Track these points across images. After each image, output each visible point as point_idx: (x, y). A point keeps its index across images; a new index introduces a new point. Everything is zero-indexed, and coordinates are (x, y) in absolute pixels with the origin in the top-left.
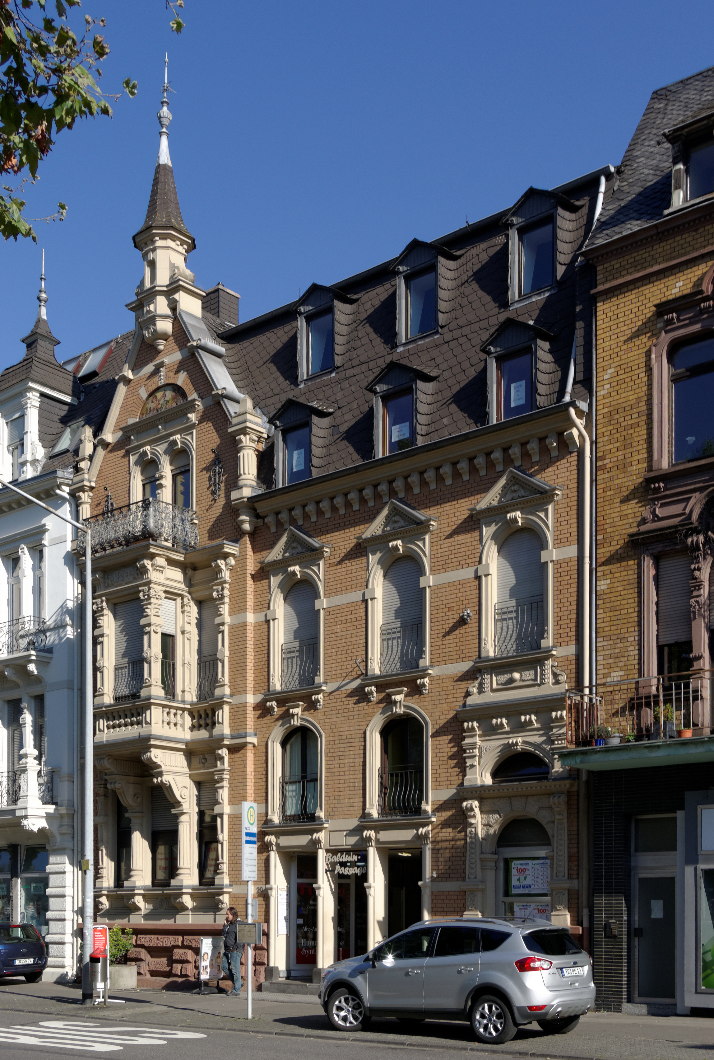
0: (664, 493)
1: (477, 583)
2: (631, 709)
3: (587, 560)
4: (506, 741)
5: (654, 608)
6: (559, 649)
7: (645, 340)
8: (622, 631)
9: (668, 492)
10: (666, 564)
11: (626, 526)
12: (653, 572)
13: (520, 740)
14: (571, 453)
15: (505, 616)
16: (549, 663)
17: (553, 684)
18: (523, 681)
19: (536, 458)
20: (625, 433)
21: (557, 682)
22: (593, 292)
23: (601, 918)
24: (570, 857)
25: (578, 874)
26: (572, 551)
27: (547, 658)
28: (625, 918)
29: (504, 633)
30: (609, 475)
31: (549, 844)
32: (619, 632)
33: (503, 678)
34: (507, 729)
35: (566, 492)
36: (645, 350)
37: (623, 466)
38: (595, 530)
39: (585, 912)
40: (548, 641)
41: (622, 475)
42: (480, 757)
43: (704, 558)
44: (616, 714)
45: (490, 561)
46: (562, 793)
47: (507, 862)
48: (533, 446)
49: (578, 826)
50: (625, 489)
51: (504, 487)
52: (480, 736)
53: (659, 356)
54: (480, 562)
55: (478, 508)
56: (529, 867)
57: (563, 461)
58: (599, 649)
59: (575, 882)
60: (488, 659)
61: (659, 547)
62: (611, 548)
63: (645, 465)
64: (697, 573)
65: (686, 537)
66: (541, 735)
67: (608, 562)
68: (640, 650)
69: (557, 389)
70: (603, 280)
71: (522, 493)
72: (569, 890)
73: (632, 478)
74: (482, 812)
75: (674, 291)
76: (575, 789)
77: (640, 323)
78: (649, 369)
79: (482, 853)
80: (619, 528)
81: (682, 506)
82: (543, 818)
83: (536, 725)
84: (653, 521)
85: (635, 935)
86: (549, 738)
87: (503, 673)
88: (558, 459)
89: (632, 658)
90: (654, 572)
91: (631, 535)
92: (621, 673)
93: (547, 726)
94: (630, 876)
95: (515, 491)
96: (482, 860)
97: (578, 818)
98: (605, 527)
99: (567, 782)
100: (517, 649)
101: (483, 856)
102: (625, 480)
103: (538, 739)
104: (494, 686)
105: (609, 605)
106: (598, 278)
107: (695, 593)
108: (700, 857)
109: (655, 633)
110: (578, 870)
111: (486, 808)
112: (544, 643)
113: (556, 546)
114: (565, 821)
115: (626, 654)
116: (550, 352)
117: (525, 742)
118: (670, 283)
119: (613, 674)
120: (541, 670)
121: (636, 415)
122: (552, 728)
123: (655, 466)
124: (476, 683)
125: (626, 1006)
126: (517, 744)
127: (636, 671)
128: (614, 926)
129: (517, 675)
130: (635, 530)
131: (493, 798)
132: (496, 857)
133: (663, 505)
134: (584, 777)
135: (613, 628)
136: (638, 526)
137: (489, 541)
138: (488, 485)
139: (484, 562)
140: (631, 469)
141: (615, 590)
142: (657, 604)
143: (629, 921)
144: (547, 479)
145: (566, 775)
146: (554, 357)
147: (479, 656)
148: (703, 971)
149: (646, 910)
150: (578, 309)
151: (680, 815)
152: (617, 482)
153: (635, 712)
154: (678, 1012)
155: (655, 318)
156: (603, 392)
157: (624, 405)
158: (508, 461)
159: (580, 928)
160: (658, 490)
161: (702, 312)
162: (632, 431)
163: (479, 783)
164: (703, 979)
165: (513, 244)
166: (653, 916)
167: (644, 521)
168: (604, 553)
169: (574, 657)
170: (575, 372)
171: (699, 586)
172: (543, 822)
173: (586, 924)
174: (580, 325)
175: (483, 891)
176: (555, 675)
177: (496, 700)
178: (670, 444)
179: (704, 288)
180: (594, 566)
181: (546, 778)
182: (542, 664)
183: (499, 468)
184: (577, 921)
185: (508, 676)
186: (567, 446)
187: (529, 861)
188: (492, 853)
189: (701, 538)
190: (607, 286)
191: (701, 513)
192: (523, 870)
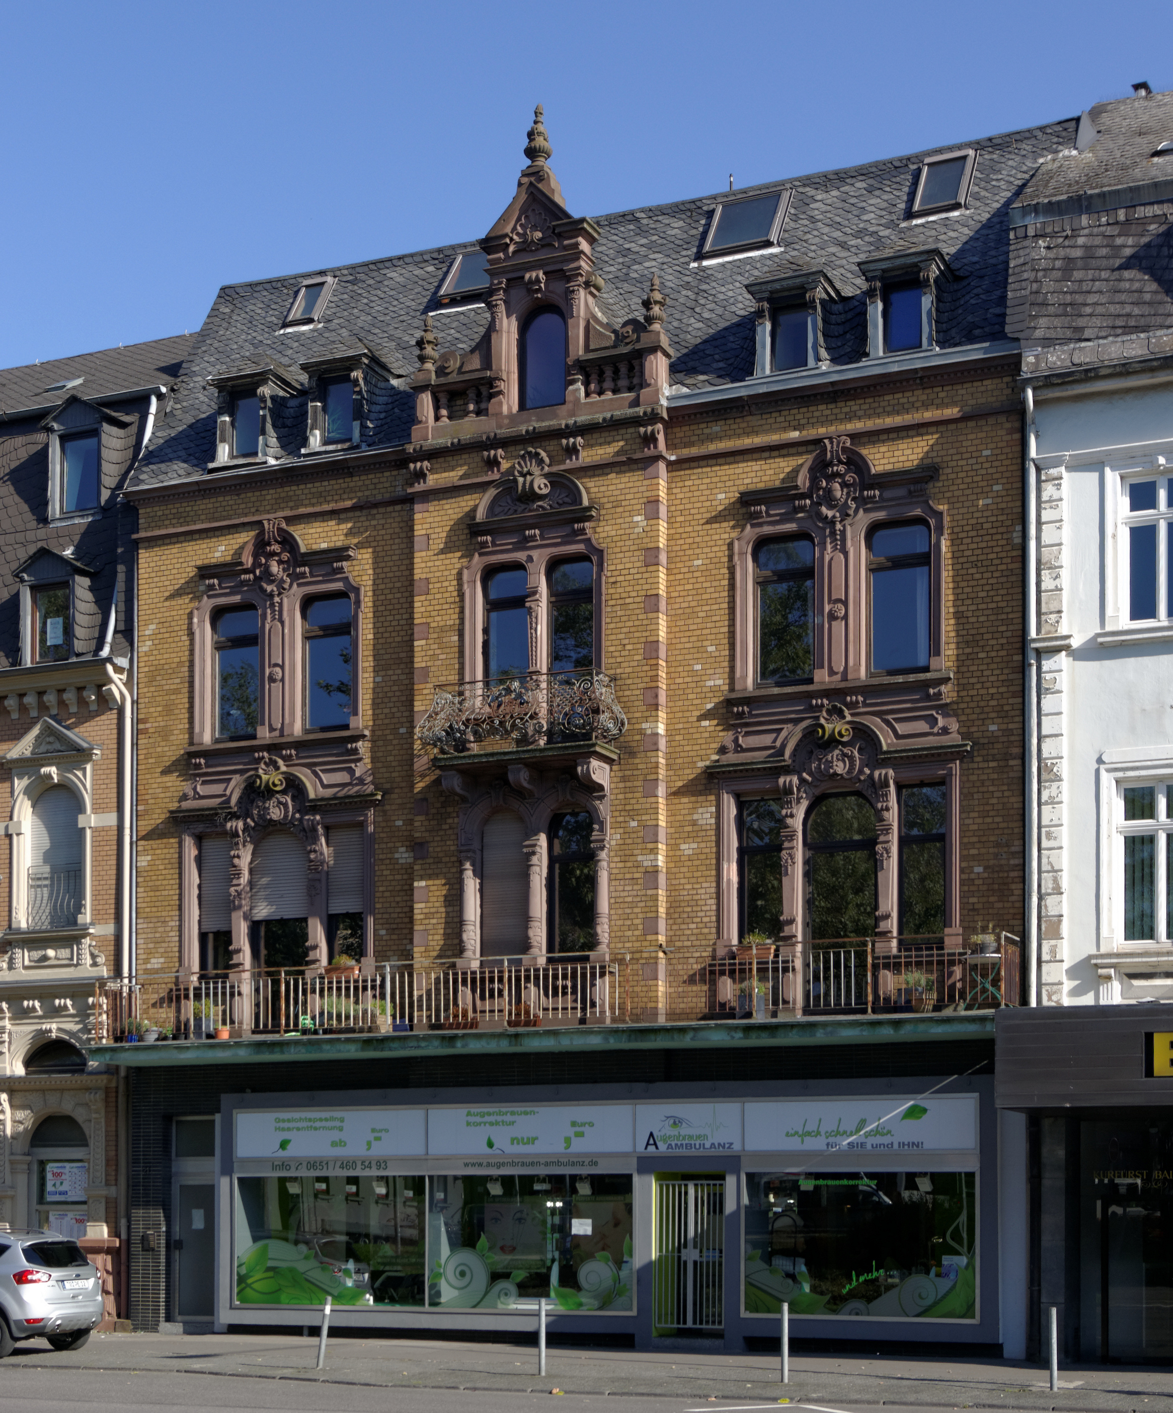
0: (205, 770)
1: (7, 841)
2: (170, 1000)
3: (127, 832)
4: (38, 1027)
5: (196, 892)
6: (98, 926)
7: (187, 601)
8: (163, 914)
9: (210, 770)
10: (207, 844)
11: (167, 800)
12: (194, 852)
13: (54, 1026)
14: (111, 709)
15: (39, 883)
16: (87, 941)
17: (91, 966)
18: (58, 959)
19: (73, 709)
20: (167, 698)
21: (95, 964)
22: (134, 536)
23: (139, 1229)
24: (108, 1161)
25: (116, 1180)
26: (111, 819)
27: (84, 936)
28: (164, 1229)
29: (38, 902)
30: (151, 740)
31: (87, 1145)
32: (159, 914)
33: (37, 954)
34: (40, 1013)
35: (106, 752)
36: (187, 611)
37: (165, 734)
38: (137, 799)
39: (123, 1222)
40: (86, 917)
41: (163, 744)
42: (10, 1043)
43: (244, 846)
44: (154, 1005)
45: (22, 819)
46: (99, 1089)
47: (42, 1164)
48: (70, 696)
49: (117, 1127)
50: (166, 759)
51: (37, 738)
52: (10, 1019)
53: (202, 621)
54: (11, 818)
55: (9, 756)
56: (66, 1171)
57: (103, 717)
58: (140, 931)
59: (113, 1189)
60: (19, 931)
61: (200, 828)
62: (152, 822)
63: (187, 736)
64: (236, 861)
65: (226, 820)
66: (77, 1023)
67: (147, 837)
68: (180, 936)
69: (97, 635)
70: (146, 525)
71: (57, 746)
72: (107, 1198)
73: (174, 748)
74: (11, 1106)
75: (217, 554)
76: (114, 1084)
77: (183, 581)
78: (191, 634)
79: (12, 1154)
80: (160, 801)
81: (223, 786)
82: (80, 1115)
83: (72, 1011)
84: (194, 798)
85: (176, 1248)
86: (85, 1026)
87: (37, 949)
88: (98, 713)
89: (172, 944)
90: (196, 852)
91: (171, 812)
92: (162, 960)
93: (84, 1013)
94: (170, 1183)
95: (49, 743)
96: (12, 1162)
97: (117, 1117)
98: (147, 797)
99: (105, 1077)
100: (51, 923)
101: (13, 1157)
102: (166, 749)
103: (75, 1027)
104: (27, 963)
105: (150, 884)
106: (141, 521)
107: (235, 882)
108: (235, 1165)
109: (197, 918)
110: (116, 1175)
111: (17, 1102)
112: (81, 919)
113: (95, 811)
114: (103, 1120)
115: (167, 939)
116: (91, 589)
117: (59, 1030)
118: (212, 545)
119: (153, 961)
120: (78, 949)
121: (178, 681)
122: (89, 1015)
123: (196, 740)
124: (6, 958)
125: (164, 1326)
126: (50, 1031)
127: (176, 959)
128: (151, 1238)
129: (51, 953)
130: (174, 806)
131: (25, 1091)
132: (29, 1158)
133: (204, 783)
134: (123, 1073)
135: (154, 909)
136: (179, 802)
137: (21, 796)
138: (22, 731)
139: (15, 818)
140: (172, 738)
141: (155, 868)
142: (200, 887)
143: (168, 1232)
144: (86, 734)
145: (103, 1069)
146: (94, 596)
147: (10, 927)
148: (238, 1285)
149: (187, 1219)
150: (120, 550)
151: (218, 1117)
152: (159, 749)
153: (174, 1004)
154: (216, 1330)
155: (197, 579)
156: (145, 649)
157: (166, 667)
158: (43, 708)
159: (117, 1241)
160: (198, 766)
161: (243, 583)
162: (173, 697)
163: (8, 1073)
164: (238, 1293)
165: (54, 452)
166: (194, 1227)
167: (184, 797)
168: (146, 825)
169: (112, 938)
170: (116, 620)
171: (238, 875)
172: (80, 1120)
173: (124, 1236)
174: (121, 568)
175: (13, 1198)
176: (93, 956)
177: (28, 978)
178: (213, 716)
179: (244, 560)
180: (134, 839)
181: (82, 1071)
182: (79, 943)
183: (34, 713)
184: (115, 1232)
185: (41, 953)
186: (107, 701)
187: (66, 1164)
188: (24, 1154)
189: (240, 825)
190: (149, 534)
191: (241, 798)
192: (59, 1175)
